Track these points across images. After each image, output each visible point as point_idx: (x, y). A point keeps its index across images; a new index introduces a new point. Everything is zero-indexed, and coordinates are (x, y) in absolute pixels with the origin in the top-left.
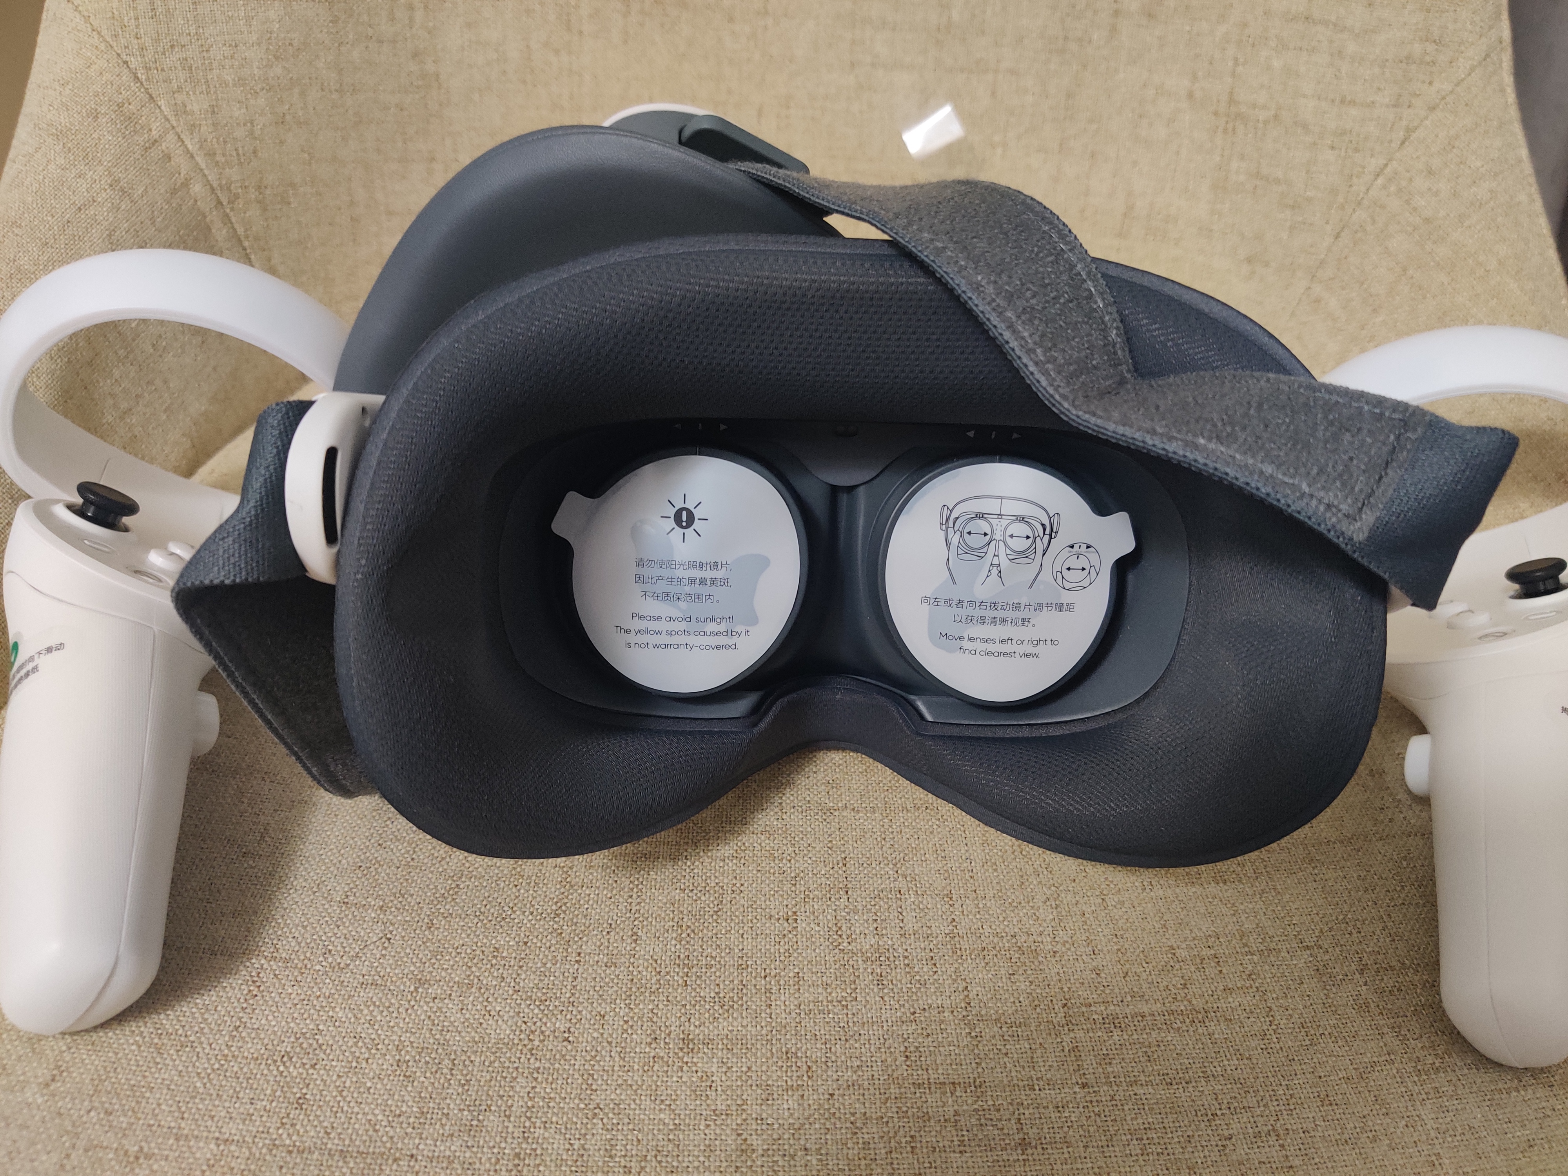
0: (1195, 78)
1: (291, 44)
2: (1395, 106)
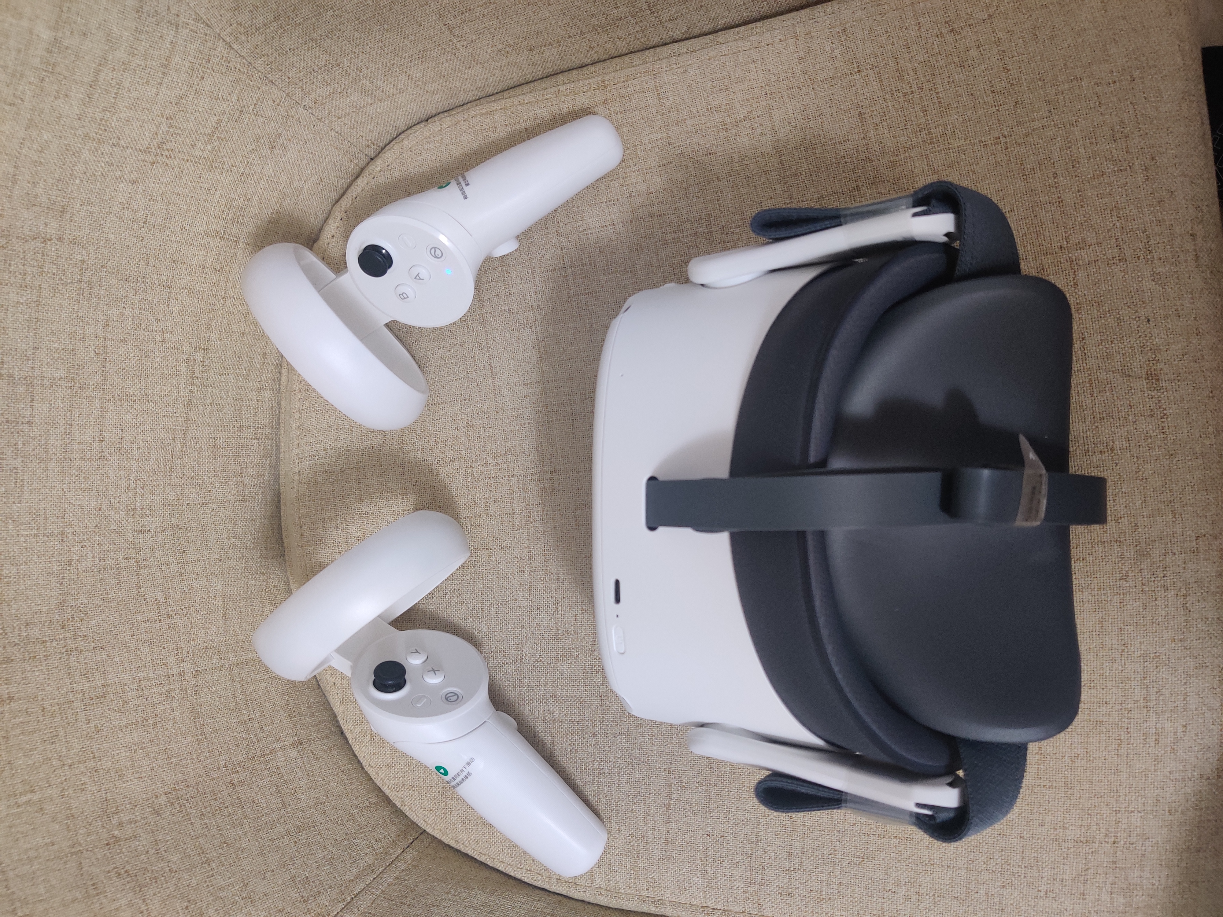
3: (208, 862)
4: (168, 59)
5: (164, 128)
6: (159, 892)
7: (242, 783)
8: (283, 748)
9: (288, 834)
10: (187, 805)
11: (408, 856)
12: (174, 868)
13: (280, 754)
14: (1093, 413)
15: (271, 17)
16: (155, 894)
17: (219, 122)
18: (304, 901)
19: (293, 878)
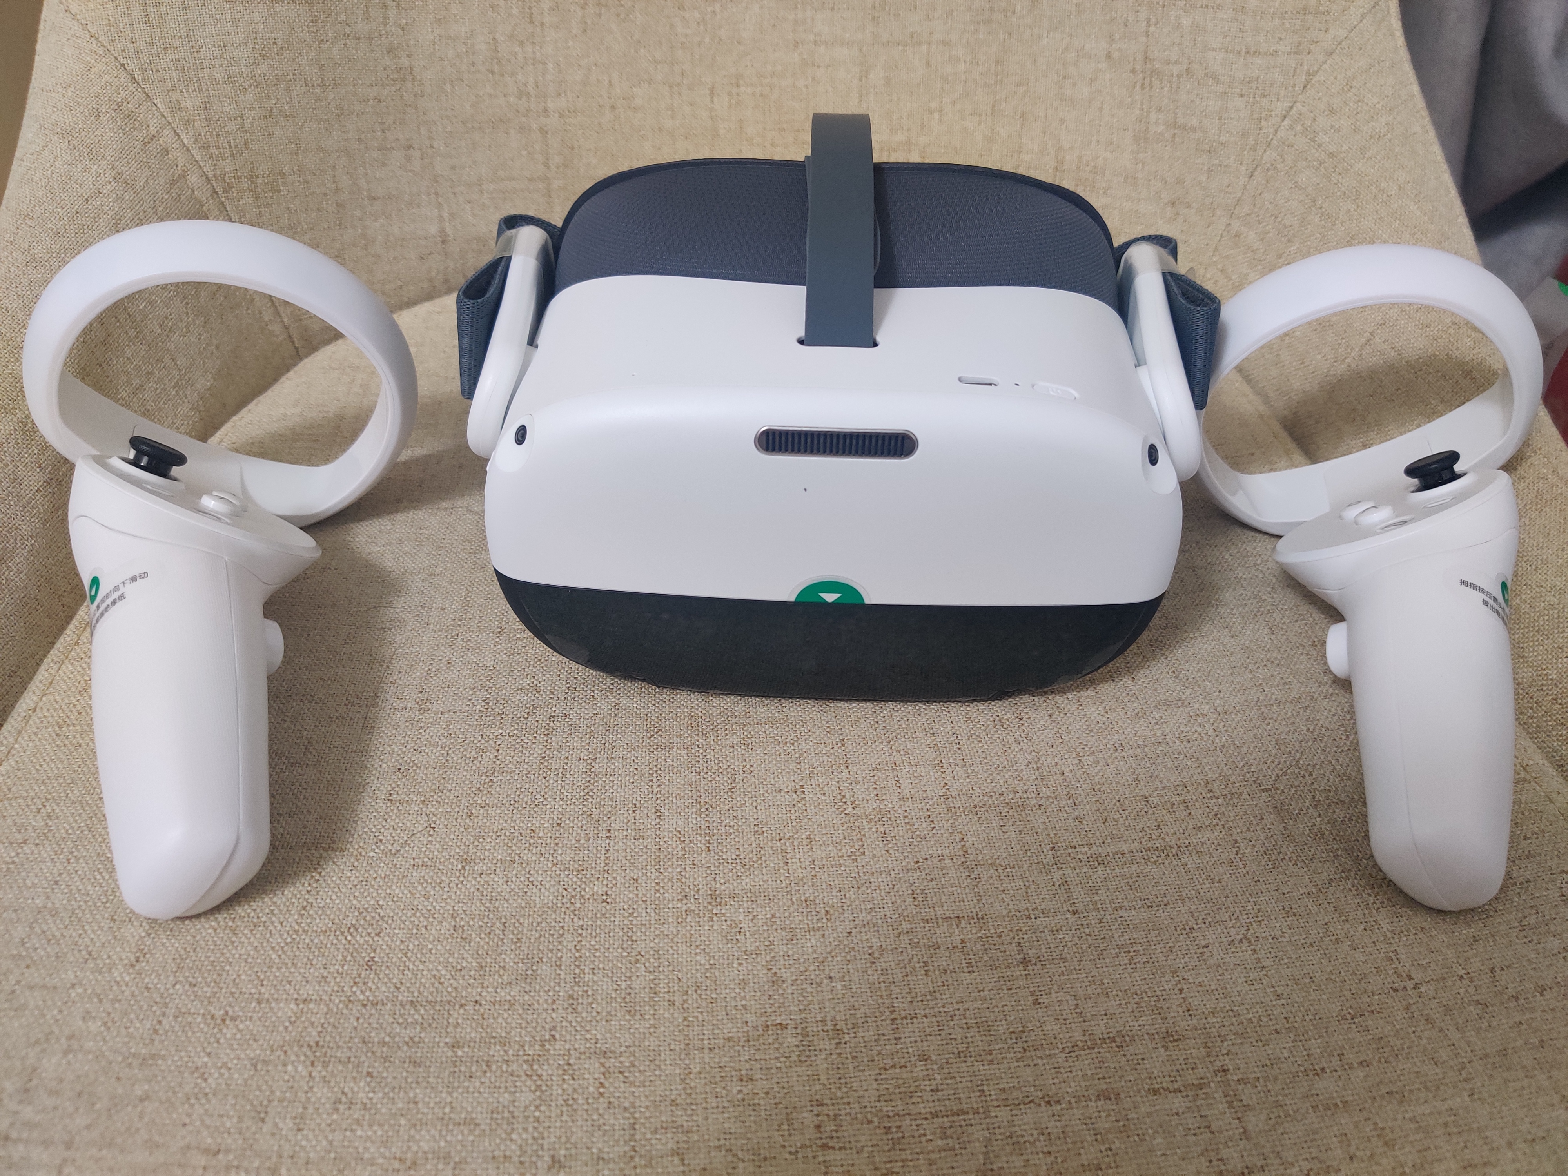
0: (1112, 39)
1: (275, 43)
2: (1295, 53)
3: (323, 85)
4: (1257, 53)
5: (1175, 70)
6: (300, 21)
7: (408, 159)
8: (441, 218)
9: (337, 190)
10: (393, 89)
11: (276, 328)
12: (324, 46)
13: (435, 212)
14: (898, 1115)
15: (1332, 148)
16: (299, 15)
17: (1194, 129)
18: (252, 177)
19: (282, 175)
